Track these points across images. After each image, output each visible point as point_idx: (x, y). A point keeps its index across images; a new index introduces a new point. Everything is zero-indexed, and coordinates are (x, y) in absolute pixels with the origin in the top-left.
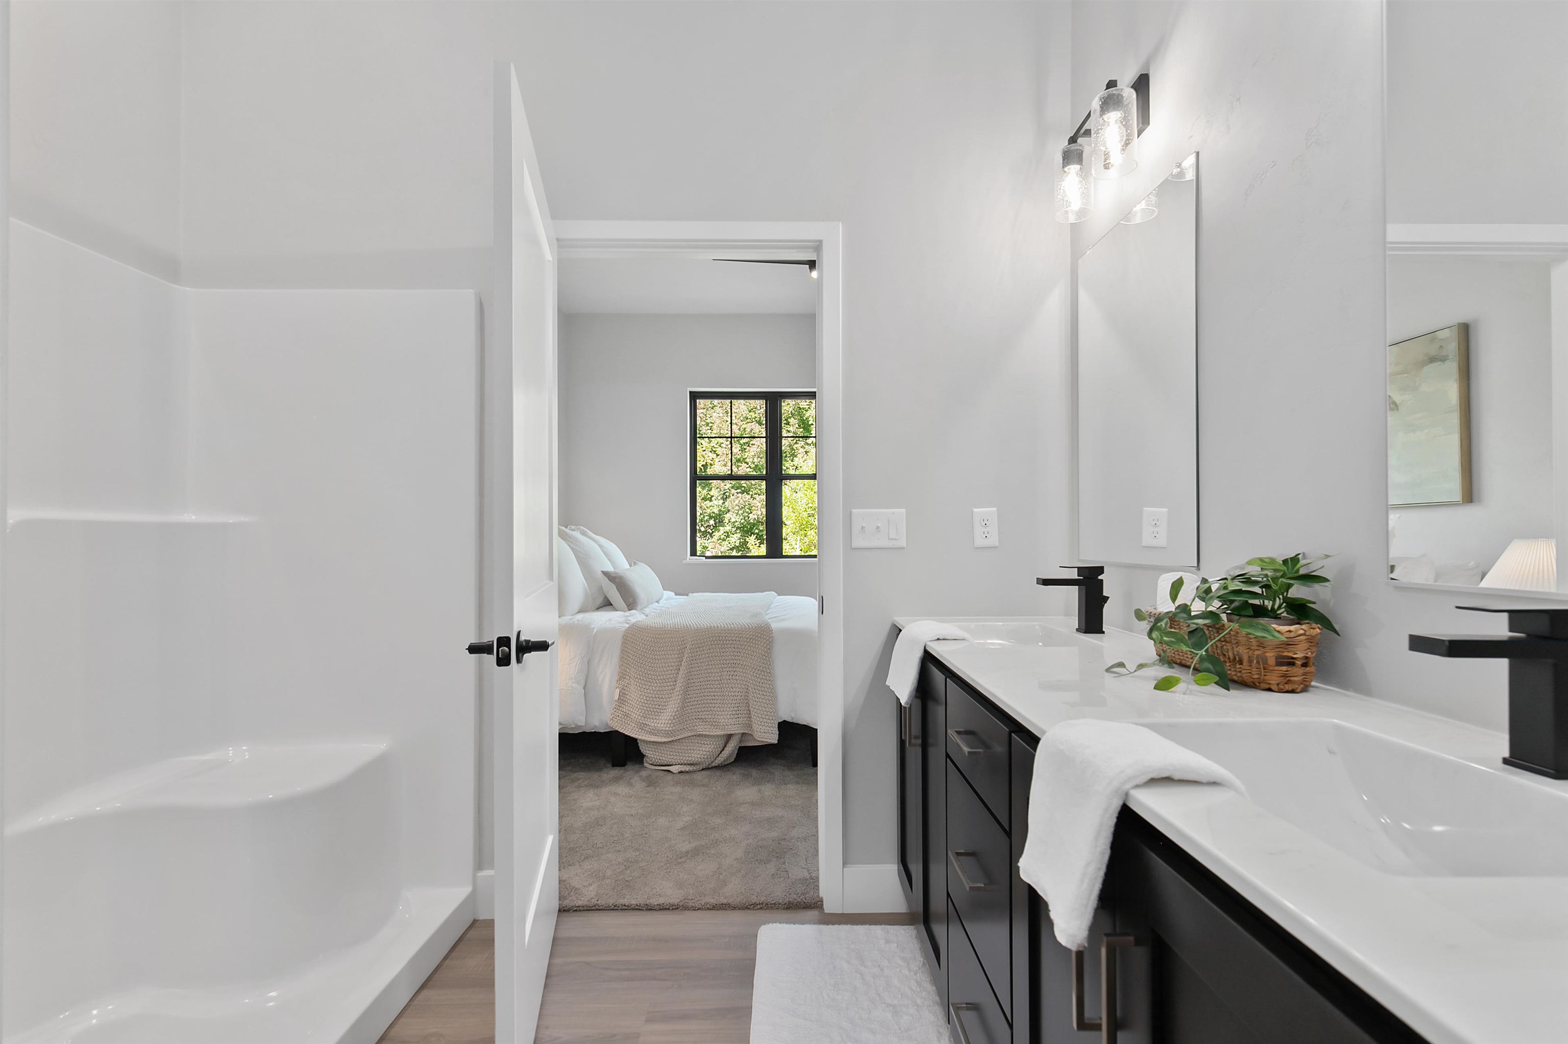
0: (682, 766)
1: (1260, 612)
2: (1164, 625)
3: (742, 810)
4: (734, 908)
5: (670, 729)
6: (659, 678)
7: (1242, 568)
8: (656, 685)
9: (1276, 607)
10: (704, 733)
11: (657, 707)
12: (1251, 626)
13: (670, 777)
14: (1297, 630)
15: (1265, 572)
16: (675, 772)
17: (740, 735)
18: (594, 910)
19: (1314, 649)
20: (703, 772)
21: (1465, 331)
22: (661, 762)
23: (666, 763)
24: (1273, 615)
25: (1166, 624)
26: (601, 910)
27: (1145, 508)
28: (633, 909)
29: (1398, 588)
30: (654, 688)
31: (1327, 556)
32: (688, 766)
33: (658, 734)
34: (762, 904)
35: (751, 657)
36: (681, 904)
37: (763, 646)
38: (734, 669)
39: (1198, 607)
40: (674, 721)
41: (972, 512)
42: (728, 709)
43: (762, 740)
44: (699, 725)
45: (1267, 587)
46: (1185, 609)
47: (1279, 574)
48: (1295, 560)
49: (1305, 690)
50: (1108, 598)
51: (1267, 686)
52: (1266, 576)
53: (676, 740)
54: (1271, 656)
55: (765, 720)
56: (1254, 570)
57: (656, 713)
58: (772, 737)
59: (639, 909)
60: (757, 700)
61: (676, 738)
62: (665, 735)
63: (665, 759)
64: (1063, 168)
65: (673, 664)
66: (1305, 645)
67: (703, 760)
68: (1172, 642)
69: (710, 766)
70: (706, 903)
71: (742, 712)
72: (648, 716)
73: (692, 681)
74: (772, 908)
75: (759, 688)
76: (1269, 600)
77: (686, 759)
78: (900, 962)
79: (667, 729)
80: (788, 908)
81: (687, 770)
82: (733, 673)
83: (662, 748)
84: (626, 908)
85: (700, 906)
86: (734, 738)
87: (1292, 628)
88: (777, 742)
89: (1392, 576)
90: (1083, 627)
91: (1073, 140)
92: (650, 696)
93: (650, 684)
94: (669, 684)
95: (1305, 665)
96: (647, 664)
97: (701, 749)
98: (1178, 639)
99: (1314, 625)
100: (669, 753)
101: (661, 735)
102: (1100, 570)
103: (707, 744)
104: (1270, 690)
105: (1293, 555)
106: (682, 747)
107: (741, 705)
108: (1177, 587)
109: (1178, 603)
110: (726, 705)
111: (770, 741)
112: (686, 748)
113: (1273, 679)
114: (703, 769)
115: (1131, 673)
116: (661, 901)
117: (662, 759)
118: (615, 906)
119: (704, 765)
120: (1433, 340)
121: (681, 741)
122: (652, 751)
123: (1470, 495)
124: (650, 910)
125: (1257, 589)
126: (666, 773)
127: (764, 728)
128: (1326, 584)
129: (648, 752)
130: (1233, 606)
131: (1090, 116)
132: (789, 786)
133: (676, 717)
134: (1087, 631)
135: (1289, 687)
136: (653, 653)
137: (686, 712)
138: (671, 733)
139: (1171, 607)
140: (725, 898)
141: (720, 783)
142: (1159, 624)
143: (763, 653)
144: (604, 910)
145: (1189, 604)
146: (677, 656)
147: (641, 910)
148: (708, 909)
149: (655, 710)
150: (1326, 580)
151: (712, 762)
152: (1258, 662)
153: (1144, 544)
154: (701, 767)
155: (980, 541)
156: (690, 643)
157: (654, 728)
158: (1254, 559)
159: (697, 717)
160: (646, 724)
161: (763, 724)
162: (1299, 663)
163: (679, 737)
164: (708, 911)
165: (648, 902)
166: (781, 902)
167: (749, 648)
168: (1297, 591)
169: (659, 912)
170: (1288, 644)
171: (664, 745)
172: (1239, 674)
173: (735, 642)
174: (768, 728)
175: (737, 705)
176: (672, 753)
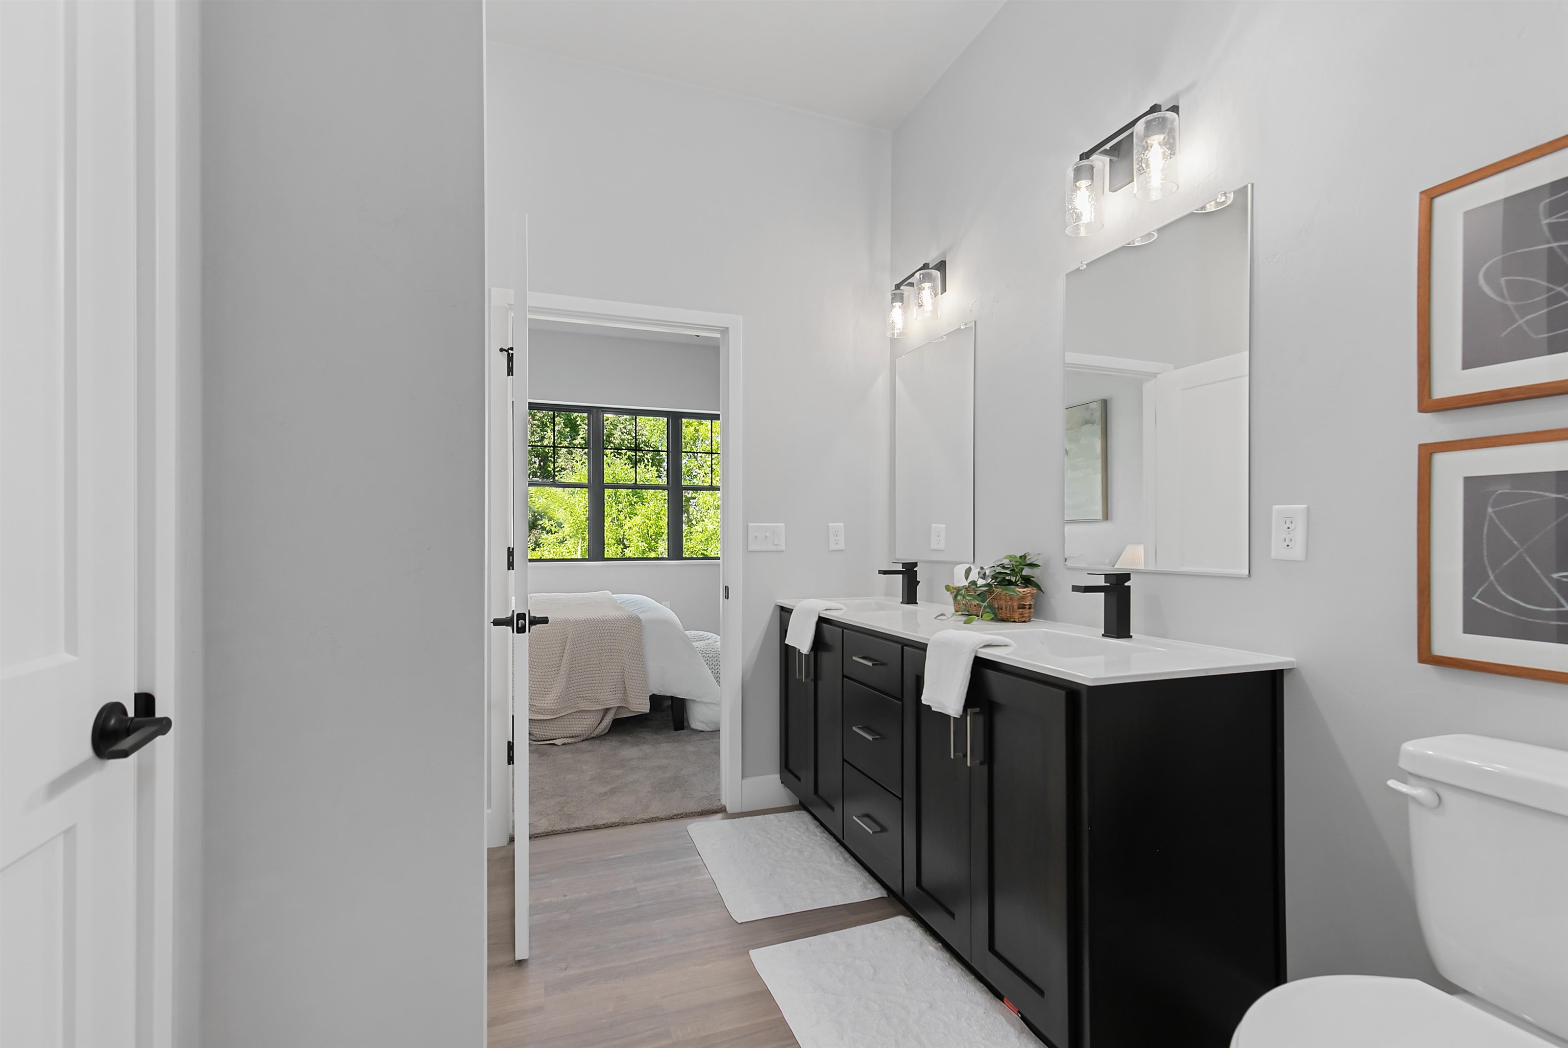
0: (565, 739)
1: (1010, 583)
2: (963, 593)
3: (634, 763)
4: (662, 819)
5: (556, 707)
6: (544, 664)
7: (1001, 560)
8: (541, 670)
9: (1017, 580)
10: (586, 709)
11: (543, 689)
12: (1007, 590)
13: (555, 748)
14: (1027, 591)
15: (1012, 563)
16: (559, 744)
17: (616, 709)
18: (552, 835)
19: (1033, 600)
20: (583, 743)
21: (1105, 404)
22: (545, 737)
23: (549, 737)
24: (1015, 584)
25: (965, 592)
26: (558, 834)
27: (933, 525)
28: (584, 830)
29: (1067, 568)
30: (540, 674)
31: (1039, 554)
32: (570, 739)
33: (544, 713)
34: (682, 814)
35: (625, 643)
36: (621, 821)
37: (635, 633)
38: (612, 654)
39: (981, 582)
40: (559, 700)
41: (828, 526)
42: (607, 688)
43: (637, 710)
44: (581, 702)
45: (1013, 570)
46: (974, 583)
47: (1018, 564)
48: (1024, 557)
49: (1029, 621)
50: (919, 582)
51: (1013, 620)
52: (1013, 564)
53: (560, 717)
54: (1015, 604)
55: (640, 694)
56: (1006, 562)
57: (542, 695)
58: (645, 708)
59: (588, 830)
60: (633, 678)
61: (560, 715)
62: (550, 713)
63: (549, 734)
64: (892, 303)
65: (557, 652)
66: (1030, 598)
67: (584, 732)
68: (971, 599)
69: (589, 737)
70: (640, 819)
71: (619, 689)
72: (535, 698)
73: (574, 666)
74: (690, 816)
75: (634, 668)
76: (1013, 576)
77: (567, 733)
78: (792, 829)
79: (553, 708)
80: (701, 815)
81: (570, 742)
82: (610, 657)
83: (546, 725)
84: (578, 830)
85: (636, 821)
86: (611, 711)
87: (1025, 590)
88: (648, 711)
89: (1065, 563)
90: (906, 600)
91: (898, 287)
92: (537, 680)
93: (536, 670)
94: (553, 669)
95: (1030, 608)
96: (533, 653)
97: (582, 723)
98: (973, 598)
99: (1034, 588)
100: (553, 729)
101: (547, 713)
102: (915, 564)
103: (587, 718)
104: (1015, 622)
105: (1024, 554)
106: (565, 723)
107: (618, 683)
108: (968, 572)
109: (969, 580)
110: (605, 685)
111: (644, 711)
112: (568, 723)
113: (1016, 616)
114: (583, 741)
115: (949, 618)
116: (604, 822)
117: (547, 735)
118: (569, 830)
119: (585, 736)
120: (1087, 409)
121: (564, 717)
122: (537, 728)
123: (1106, 516)
124: (597, 829)
125: (1008, 571)
126: (550, 746)
127: (639, 700)
128: (1040, 567)
129: (533, 730)
130: (998, 580)
131: (913, 276)
132: (662, 744)
133: (561, 697)
134: (908, 603)
135: (1023, 620)
136: (538, 643)
137: (569, 692)
138: (556, 711)
139: (966, 583)
140: (654, 814)
141: (605, 748)
142: (961, 592)
143: (636, 639)
144: (560, 833)
145: (976, 580)
146: (559, 645)
147: (590, 830)
148: (643, 823)
149: (541, 692)
150: (1039, 566)
151: (591, 734)
152: (1010, 608)
153: (932, 548)
154: (582, 738)
155: (833, 546)
156: (571, 633)
157: (541, 708)
158: (1006, 557)
159: (579, 696)
160: (533, 705)
161: (638, 697)
162: (1027, 607)
163: (563, 715)
164: (643, 824)
165: (594, 824)
166: (695, 811)
167: (624, 636)
168: (1026, 572)
169: (605, 829)
170: (1023, 598)
171: (549, 722)
172: (1001, 615)
173: (611, 631)
174: (642, 700)
175: (615, 683)
176: (556, 729)
